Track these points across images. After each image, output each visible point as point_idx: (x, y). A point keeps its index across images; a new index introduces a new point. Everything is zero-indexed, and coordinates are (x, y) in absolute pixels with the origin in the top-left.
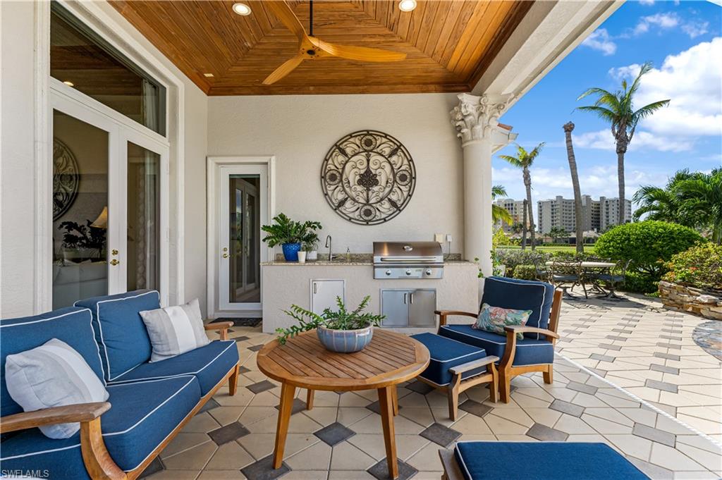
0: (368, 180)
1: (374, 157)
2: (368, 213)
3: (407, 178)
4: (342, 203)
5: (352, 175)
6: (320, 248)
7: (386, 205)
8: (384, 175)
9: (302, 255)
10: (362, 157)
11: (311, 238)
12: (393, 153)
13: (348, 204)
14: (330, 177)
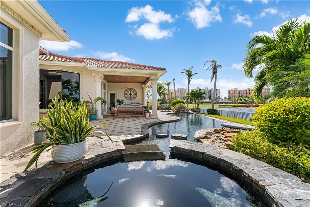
0: (131, 94)
1: (131, 92)
2: (130, 99)
3: (136, 94)
4: (127, 97)
5: (128, 94)
6: (124, 103)
7: (133, 98)
8: (133, 94)
9: (122, 104)
10: (130, 91)
11: (123, 102)
12: (134, 91)
13: (128, 98)
14: (125, 94)
